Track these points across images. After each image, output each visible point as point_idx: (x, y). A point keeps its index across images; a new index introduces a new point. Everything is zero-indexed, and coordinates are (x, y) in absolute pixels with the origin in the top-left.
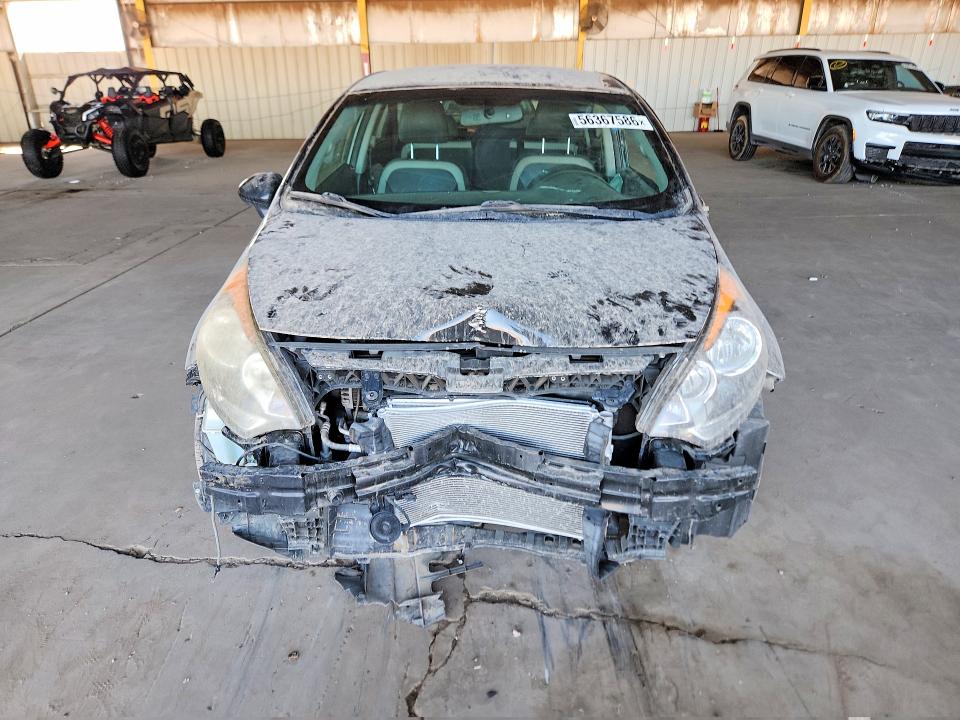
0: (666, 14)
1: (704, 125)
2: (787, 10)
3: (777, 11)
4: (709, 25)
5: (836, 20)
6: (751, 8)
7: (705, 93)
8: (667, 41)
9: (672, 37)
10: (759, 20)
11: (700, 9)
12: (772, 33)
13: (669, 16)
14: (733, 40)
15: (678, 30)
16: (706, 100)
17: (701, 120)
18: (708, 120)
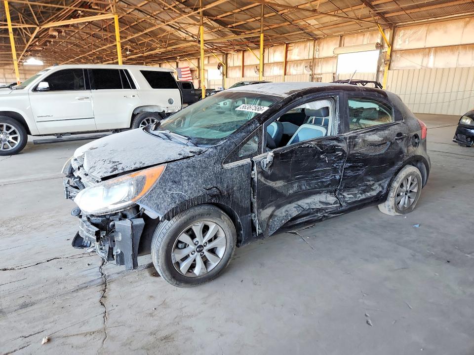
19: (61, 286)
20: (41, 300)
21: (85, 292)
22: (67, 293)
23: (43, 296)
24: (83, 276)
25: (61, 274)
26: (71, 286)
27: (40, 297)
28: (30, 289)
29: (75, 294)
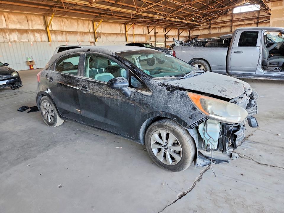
0: (6, 35)
1: (32, 67)
2: (44, 35)
3: (41, 35)
4: (22, 39)
5: (57, 38)
6: (33, 34)
7: (29, 58)
8: (10, 43)
9: (11, 42)
10: (37, 38)
11: (17, 34)
12: (42, 41)
13: (8, 36)
14: (32, 43)
15: (12, 40)
16: (29, 60)
17: (30, 66)
18: (32, 66)
19: (265, 148)
20: (277, 147)
21: (255, 141)
22: (264, 144)
23: (275, 148)
24: (251, 146)
25: (262, 153)
26: (260, 146)
27: (277, 149)
28: (281, 154)
29: (261, 142)
